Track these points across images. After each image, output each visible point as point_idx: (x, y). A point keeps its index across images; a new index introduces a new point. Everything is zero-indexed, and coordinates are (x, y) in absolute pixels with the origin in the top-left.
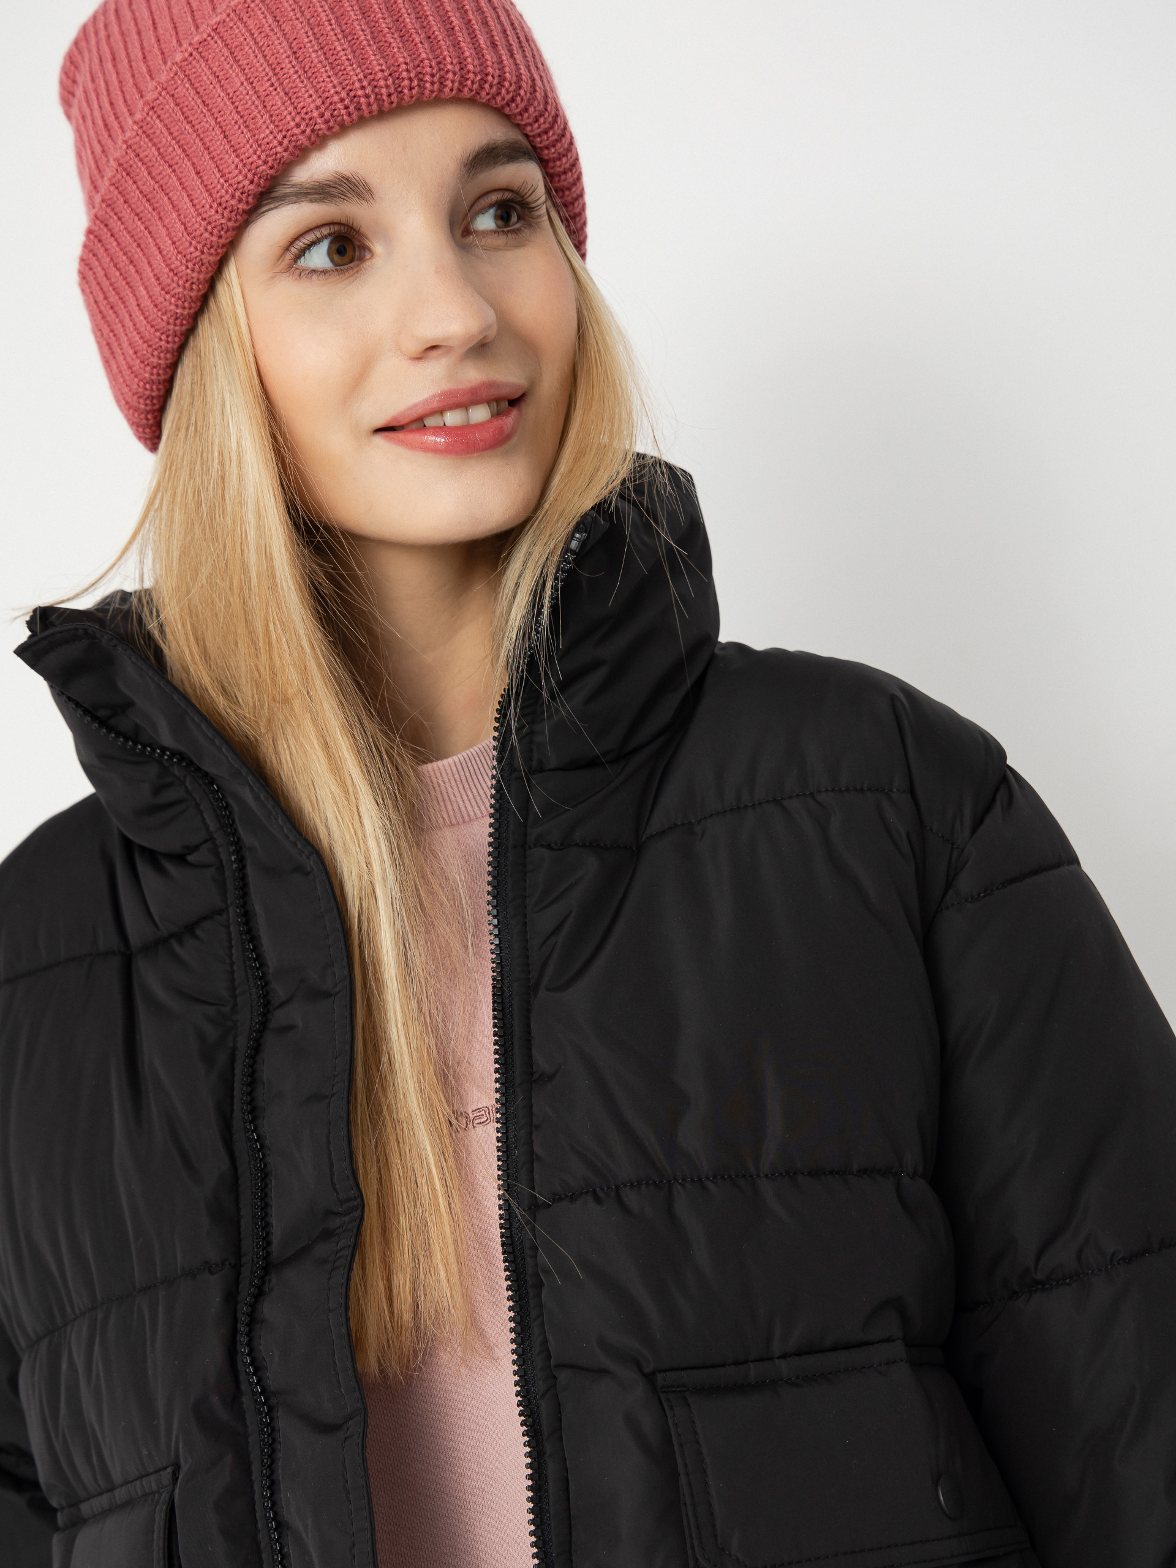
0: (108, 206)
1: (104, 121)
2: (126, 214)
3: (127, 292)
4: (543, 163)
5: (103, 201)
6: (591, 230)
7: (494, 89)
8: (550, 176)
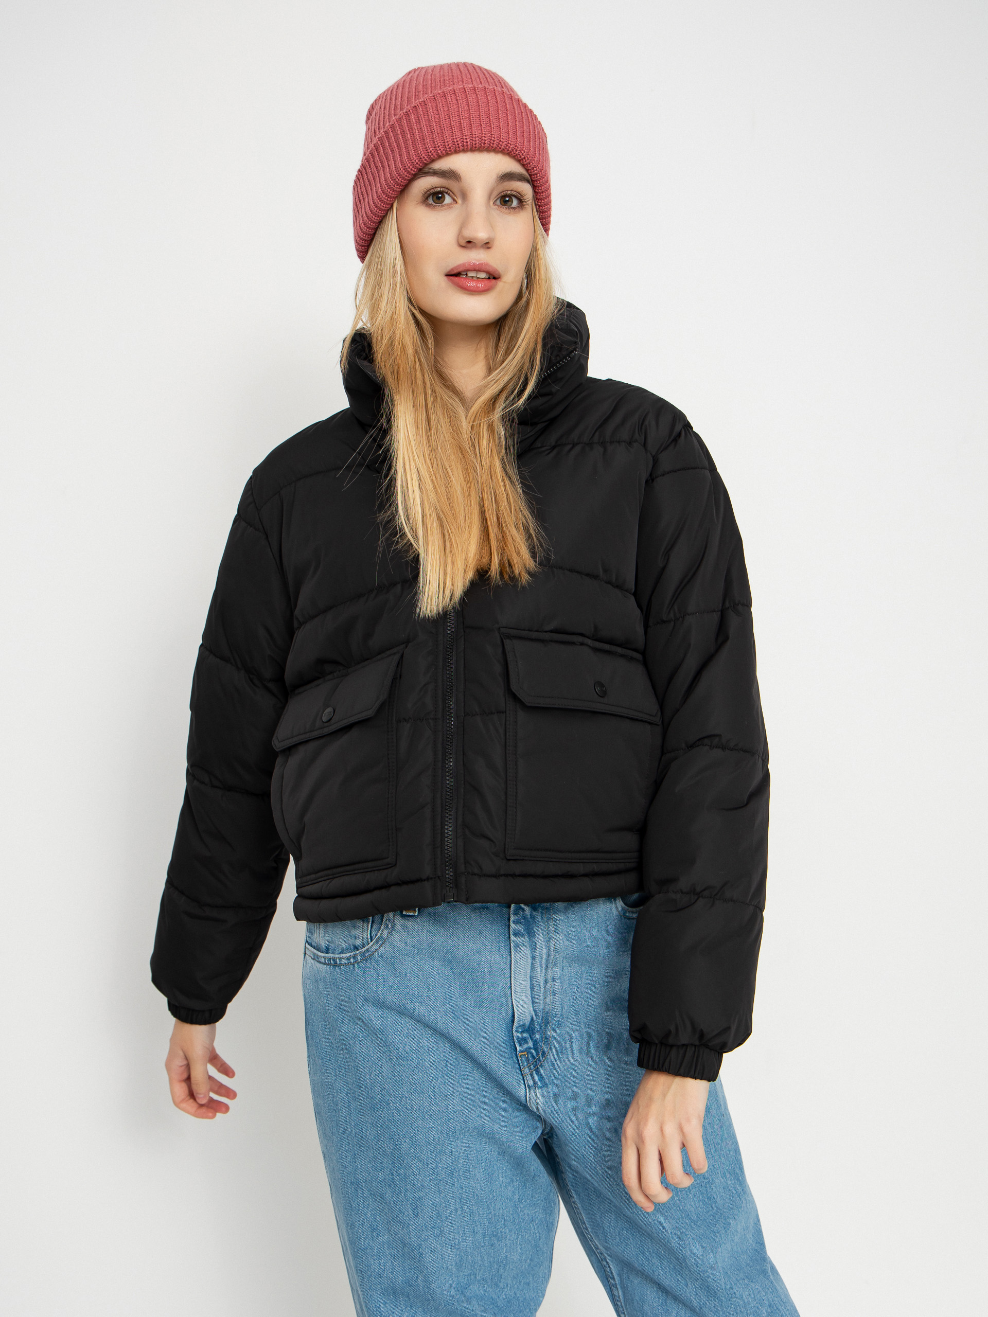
0: (367, 161)
1: (375, 130)
2: (373, 165)
3: (366, 196)
4: (534, 187)
5: (366, 159)
6: (553, 219)
7: (517, 152)
8: (535, 192)
